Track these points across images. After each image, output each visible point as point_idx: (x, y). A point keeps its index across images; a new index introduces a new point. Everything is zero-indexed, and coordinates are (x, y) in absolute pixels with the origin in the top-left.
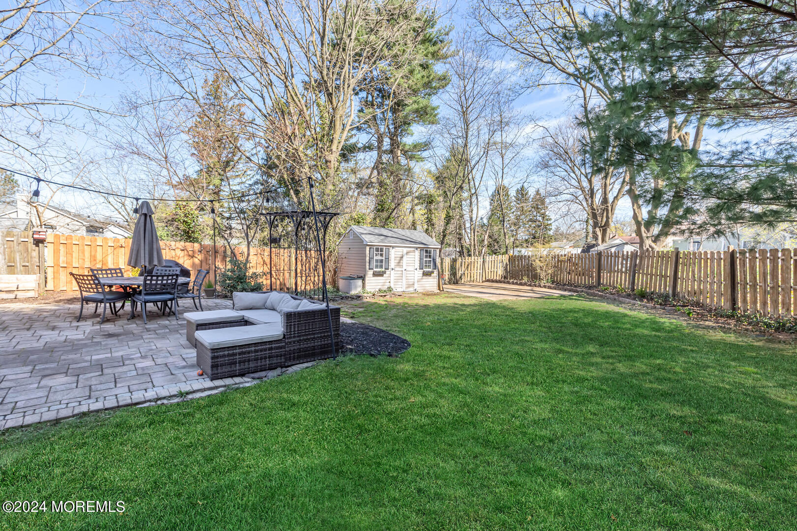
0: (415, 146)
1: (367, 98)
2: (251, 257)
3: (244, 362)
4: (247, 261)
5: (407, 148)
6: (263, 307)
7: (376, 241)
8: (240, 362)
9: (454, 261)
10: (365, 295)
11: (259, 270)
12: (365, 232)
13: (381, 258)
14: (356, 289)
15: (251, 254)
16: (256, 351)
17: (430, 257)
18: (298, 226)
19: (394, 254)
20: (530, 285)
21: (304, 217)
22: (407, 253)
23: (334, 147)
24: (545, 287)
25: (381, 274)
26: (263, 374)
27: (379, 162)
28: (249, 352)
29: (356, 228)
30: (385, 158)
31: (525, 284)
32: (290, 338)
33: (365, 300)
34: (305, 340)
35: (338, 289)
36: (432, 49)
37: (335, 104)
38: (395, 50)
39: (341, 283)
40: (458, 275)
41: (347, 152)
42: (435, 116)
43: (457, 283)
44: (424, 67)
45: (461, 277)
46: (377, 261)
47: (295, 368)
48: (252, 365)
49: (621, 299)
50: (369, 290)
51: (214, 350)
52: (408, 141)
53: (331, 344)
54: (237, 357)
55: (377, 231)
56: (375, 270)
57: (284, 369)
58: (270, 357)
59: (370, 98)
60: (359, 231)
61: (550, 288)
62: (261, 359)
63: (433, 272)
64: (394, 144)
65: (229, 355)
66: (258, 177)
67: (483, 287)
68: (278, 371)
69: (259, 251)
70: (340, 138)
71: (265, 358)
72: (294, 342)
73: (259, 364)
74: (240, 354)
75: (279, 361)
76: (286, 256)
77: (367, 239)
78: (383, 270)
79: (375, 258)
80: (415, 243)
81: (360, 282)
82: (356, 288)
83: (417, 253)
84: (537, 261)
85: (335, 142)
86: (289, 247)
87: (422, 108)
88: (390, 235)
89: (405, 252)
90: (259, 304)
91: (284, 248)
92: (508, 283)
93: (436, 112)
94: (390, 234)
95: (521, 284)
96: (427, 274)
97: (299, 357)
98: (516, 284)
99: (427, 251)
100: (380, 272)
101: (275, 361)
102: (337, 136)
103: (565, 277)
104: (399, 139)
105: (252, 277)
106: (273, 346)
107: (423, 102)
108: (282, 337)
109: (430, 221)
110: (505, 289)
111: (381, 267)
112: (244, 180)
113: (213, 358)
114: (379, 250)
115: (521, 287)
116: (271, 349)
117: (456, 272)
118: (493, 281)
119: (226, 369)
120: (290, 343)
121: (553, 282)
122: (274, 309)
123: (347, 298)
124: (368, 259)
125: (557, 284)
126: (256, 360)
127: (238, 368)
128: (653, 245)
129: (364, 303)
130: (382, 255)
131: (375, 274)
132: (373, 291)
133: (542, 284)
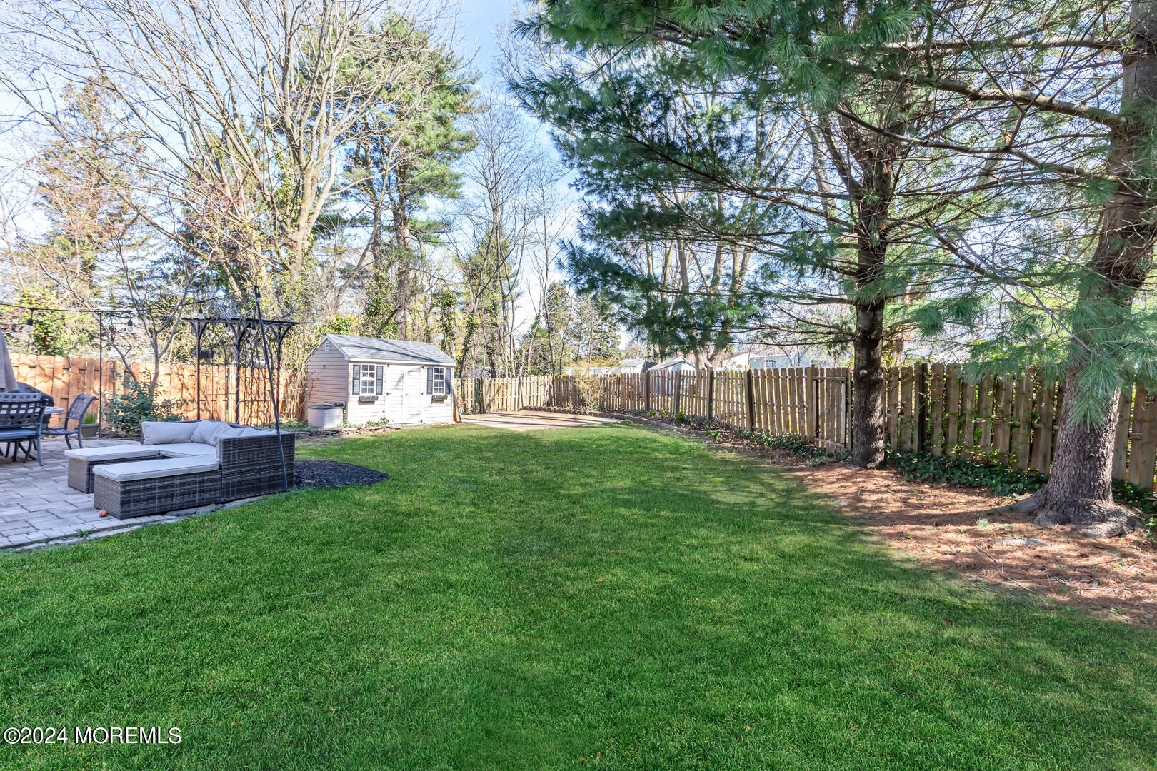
0: (429, 227)
1: (358, 151)
2: (160, 379)
3: (166, 497)
4: (154, 383)
5: (418, 226)
6: (189, 440)
7: (362, 356)
8: (160, 498)
9: (479, 383)
10: (346, 429)
11: (174, 396)
12: (347, 343)
13: (371, 379)
14: (334, 421)
15: (161, 373)
16: (181, 485)
17: (442, 377)
18: (242, 336)
19: (390, 373)
20: (574, 413)
21: (249, 326)
22: (409, 372)
23: (302, 221)
24: (590, 414)
25: (371, 401)
26: (192, 510)
27: (375, 242)
28: (172, 486)
29: (334, 338)
30: (386, 237)
31: (569, 412)
32: (229, 469)
33: (345, 436)
34: (248, 471)
35: (306, 423)
36: (451, 99)
37: (304, 163)
38: (397, 96)
39: (311, 415)
40: (486, 402)
41: (327, 225)
42: (457, 187)
43: (484, 412)
44: (441, 120)
45: (489, 405)
46: (365, 383)
47: (233, 504)
48: (177, 501)
49: (663, 424)
50: (352, 424)
51: (124, 483)
52: (420, 217)
53: (283, 476)
54: (157, 491)
55: (365, 341)
56: (361, 395)
57: (220, 505)
58: (200, 492)
59: (362, 152)
60: (338, 342)
61: (596, 415)
62: (189, 493)
63: (446, 398)
64: (400, 219)
65: (145, 489)
66: (170, 250)
67: (515, 416)
68: (213, 507)
69: (175, 369)
70: (312, 207)
71: (195, 492)
72: (233, 474)
73: (186, 500)
74: (160, 488)
75: (213, 496)
76: (220, 377)
77: (349, 352)
78: (374, 395)
79: (362, 378)
80: (421, 359)
81: (338, 412)
82: (331, 420)
83: (424, 371)
84: (582, 383)
85: (305, 215)
86: (226, 363)
87: (437, 176)
88: (385, 348)
89: (406, 371)
90: (182, 437)
91: (218, 365)
92: (550, 411)
93: (460, 181)
94: (385, 346)
95: (564, 412)
96: (436, 400)
97: (239, 492)
98: (559, 411)
99: (436, 370)
100: (368, 398)
101: (207, 496)
102: (307, 207)
103: (614, 402)
104: (407, 213)
105: (163, 407)
106: (205, 478)
107: (439, 169)
108: (217, 467)
109: (447, 331)
110: (542, 418)
111: (371, 391)
112: (142, 254)
113: (123, 493)
114: (369, 368)
115: (563, 415)
116: (202, 482)
117: (482, 398)
118: (531, 409)
119: (140, 506)
120: (228, 475)
121: (602, 408)
122: (204, 443)
123: (318, 434)
124: (350, 379)
125: (605, 411)
126: (183, 494)
127: (157, 504)
128: (709, 364)
129: (343, 440)
130: (372, 375)
131: (362, 401)
132: (358, 424)
133: (588, 411)
